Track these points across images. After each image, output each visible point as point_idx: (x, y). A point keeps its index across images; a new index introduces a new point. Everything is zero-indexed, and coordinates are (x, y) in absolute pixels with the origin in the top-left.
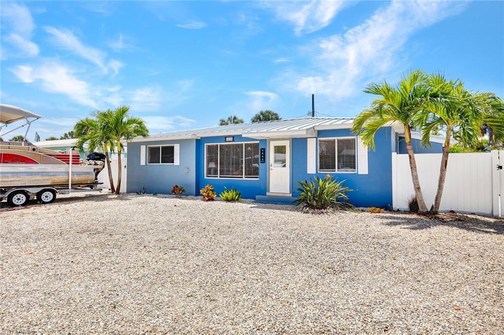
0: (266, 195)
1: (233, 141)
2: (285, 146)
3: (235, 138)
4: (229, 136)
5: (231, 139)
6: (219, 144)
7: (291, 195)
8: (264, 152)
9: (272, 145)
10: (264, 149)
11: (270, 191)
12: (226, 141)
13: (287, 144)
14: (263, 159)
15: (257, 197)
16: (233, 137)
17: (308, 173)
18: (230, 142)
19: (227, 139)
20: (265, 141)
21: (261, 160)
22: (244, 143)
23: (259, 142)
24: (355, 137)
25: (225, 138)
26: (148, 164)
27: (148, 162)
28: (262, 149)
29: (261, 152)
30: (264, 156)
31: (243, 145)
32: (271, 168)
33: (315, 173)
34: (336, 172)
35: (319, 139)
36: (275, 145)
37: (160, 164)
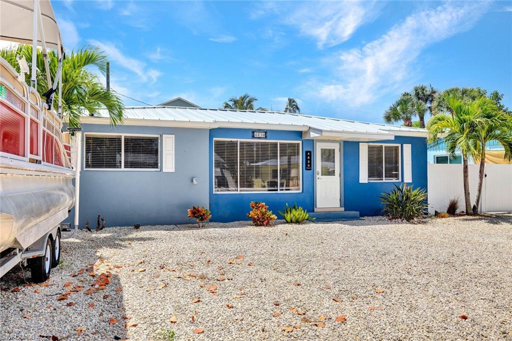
0: (313, 211)
1: (266, 138)
2: (334, 150)
3: (268, 134)
4: (259, 131)
5: (262, 135)
6: (239, 140)
7: (343, 209)
8: (310, 156)
9: (319, 147)
10: (310, 152)
11: (318, 207)
12: (253, 137)
13: (336, 147)
14: (309, 165)
16: (266, 133)
17: (360, 182)
18: (259, 138)
19: (256, 134)
20: (312, 142)
21: (306, 166)
22: (279, 142)
23: (300, 142)
24: (399, 145)
25: (253, 132)
26: (85, 169)
27: (84, 166)
28: (307, 152)
29: (307, 156)
30: (311, 161)
31: (276, 144)
32: (318, 176)
33: (367, 182)
34: (384, 181)
35: (370, 144)
36: (323, 148)
37: (123, 169)
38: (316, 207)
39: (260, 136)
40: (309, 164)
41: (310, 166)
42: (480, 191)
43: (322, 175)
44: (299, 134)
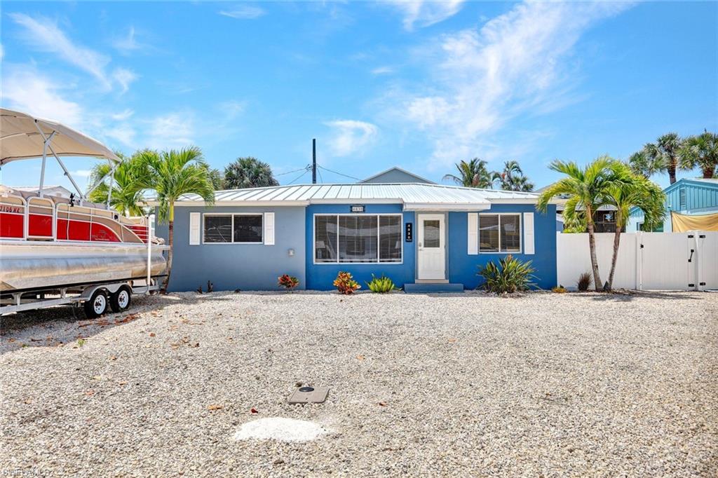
0: (414, 283)
1: (364, 211)
2: (438, 221)
3: (366, 209)
4: (358, 205)
5: (360, 209)
6: (338, 215)
7: (448, 281)
8: (411, 228)
9: (421, 219)
10: (411, 224)
11: (419, 278)
12: (351, 211)
13: (441, 219)
14: (409, 237)
15: (406, 286)
16: (364, 207)
17: (469, 253)
18: (358, 212)
19: (354, 209)
20: (412, 214)
21: (407, 238)
22: (378, 215)
23: (401, 214)
24: (520, 214)
25: (351, 207)
26: (203, 243)
27: (203, 240)
28: (407, 224)
29: (407, 228)
30: (411, 234)
31: (376, 217)
32: (419, 248)
33: (477, 254)
34: (500, 252)
35: (481, 214)
36: (426, 219)
37: (233, 242)
38: (417, 278)
39: (358, 210)
40: (410, 235)
41: (411, 238)
42: (614, 263)
43: (425, 246)
44: (400, 207)
